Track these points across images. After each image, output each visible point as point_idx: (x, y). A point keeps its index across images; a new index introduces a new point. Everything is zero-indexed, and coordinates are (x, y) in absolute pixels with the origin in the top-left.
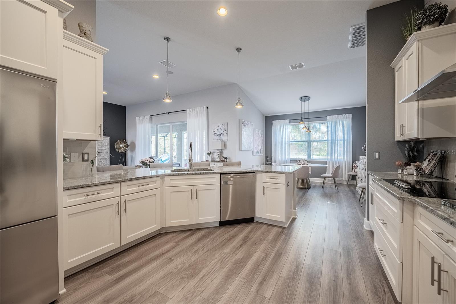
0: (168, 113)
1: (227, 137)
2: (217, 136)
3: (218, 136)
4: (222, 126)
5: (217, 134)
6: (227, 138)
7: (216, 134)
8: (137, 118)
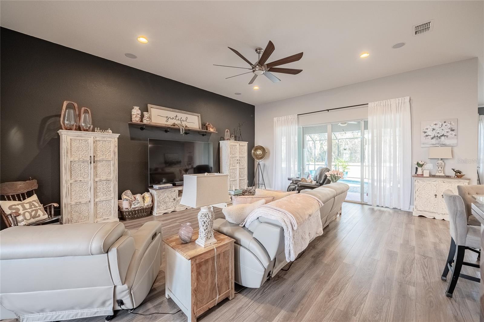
0: (328, 110)
1: (456, 140)
2: (432, 139)
3: (434, 139)
4: (444, 124)
5: (432, 137)
6: (457, 142)
7: (429, 137)
8: (275, 119)
